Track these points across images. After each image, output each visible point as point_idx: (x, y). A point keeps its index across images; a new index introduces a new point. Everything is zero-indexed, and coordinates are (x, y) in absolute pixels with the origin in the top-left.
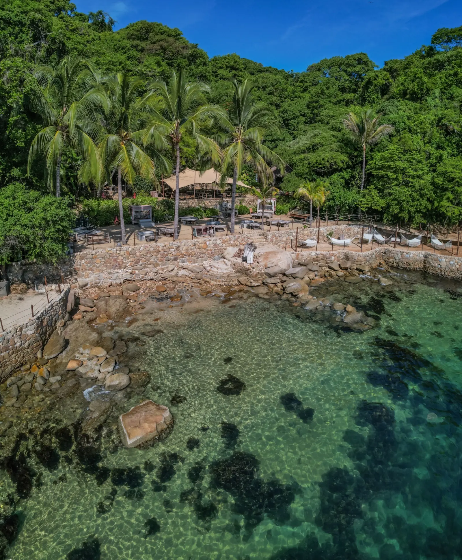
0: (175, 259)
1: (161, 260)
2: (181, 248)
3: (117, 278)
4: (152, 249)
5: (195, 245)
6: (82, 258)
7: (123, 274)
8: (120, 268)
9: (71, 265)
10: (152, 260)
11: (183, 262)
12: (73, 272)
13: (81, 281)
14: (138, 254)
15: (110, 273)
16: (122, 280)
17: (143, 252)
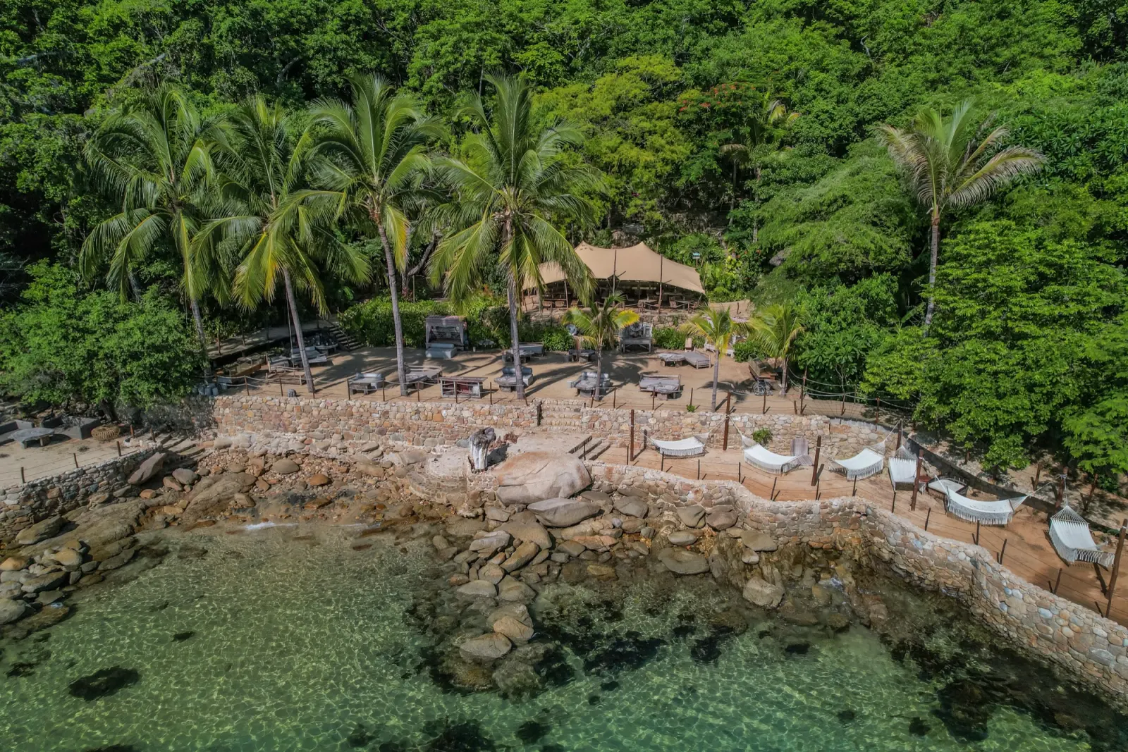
0: (382, 432)
1: (356, 430)
2: (391, 415)
3: (278, 445)
4: (339, 408)
5: (418, 412)
6: (225, 406)
7: (290, 441)
8: (286, 430)
9: (210, 413)
10: (340, 427)
11: (396, 439)
12: (211, 423)
13: (222, 438)
14: (315, 413)
15: (268, 436)
16: (284, 451)
17: (324, 412)
